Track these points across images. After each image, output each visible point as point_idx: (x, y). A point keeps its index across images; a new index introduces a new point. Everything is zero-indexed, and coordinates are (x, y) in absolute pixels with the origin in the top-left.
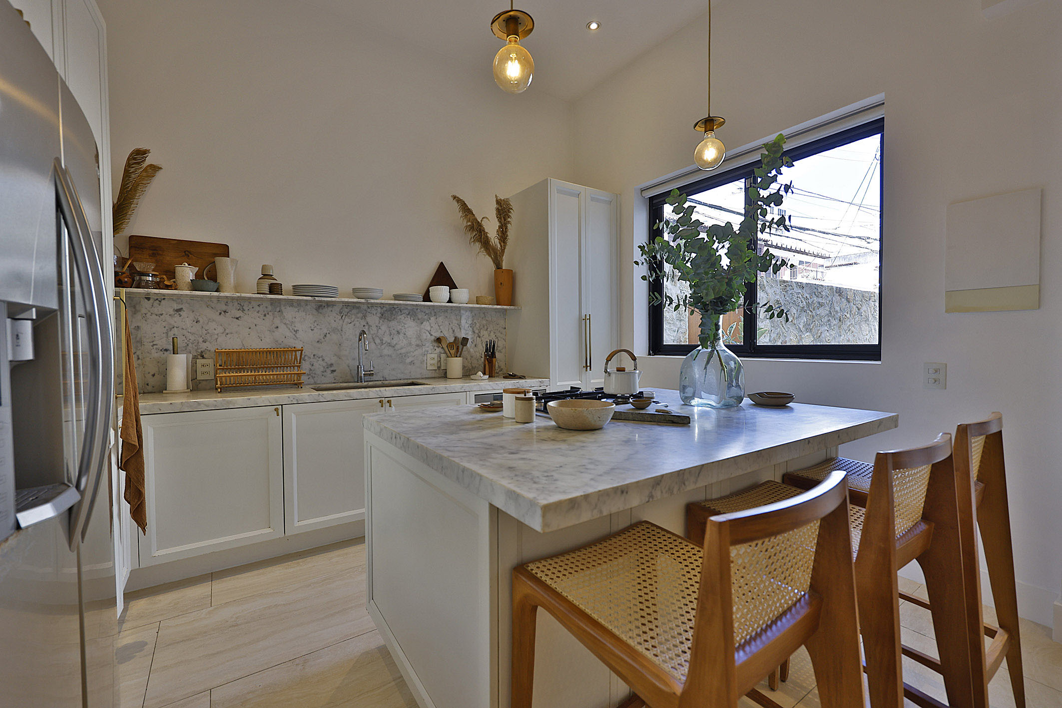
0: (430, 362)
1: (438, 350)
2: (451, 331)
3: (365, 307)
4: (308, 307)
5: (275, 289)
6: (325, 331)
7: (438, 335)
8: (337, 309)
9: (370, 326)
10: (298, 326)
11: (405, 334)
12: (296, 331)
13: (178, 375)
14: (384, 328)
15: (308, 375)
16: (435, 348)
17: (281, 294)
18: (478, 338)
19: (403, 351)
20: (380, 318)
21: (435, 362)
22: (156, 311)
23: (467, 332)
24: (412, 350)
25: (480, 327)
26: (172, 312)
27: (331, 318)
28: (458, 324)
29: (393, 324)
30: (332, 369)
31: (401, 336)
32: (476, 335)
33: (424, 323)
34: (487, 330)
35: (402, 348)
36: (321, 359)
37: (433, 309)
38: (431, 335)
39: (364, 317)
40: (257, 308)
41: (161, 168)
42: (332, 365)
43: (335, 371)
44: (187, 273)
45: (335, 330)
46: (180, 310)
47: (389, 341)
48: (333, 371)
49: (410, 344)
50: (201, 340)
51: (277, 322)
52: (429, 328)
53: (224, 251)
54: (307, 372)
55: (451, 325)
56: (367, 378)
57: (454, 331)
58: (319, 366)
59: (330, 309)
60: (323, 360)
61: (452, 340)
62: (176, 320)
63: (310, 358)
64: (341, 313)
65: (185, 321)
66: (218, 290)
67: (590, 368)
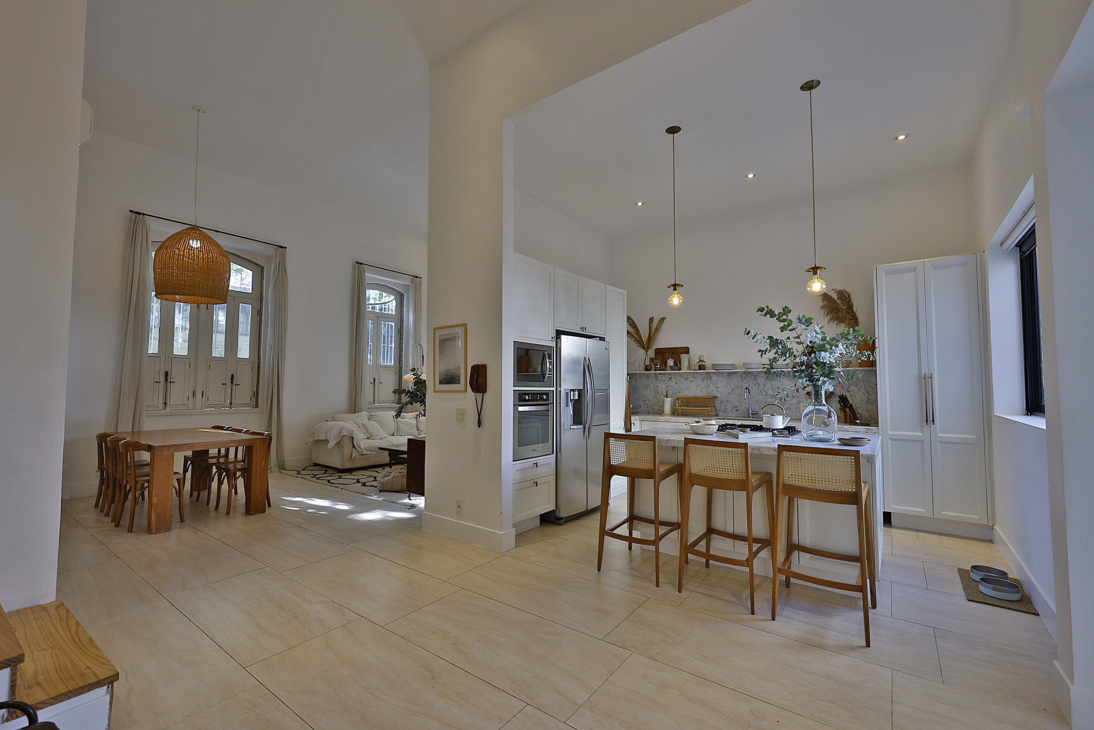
3: (756, 373)
4: (724, 375)
5: (701, 367)
6: (733, 387)
8: (739, 375)
9: (759, 384)
10: (719, 385)
12: (718, 388)
13: (667, 408)
14: (768, 385)
15: (724, 411)
17: (704, 370)
18: (847, 392)
20: (766, 379)
22: (664, 379)
24: (788, 400)
26: (668, 379)
27: (736, 380)
29: (774, 382)
34: (856, 386)
39: (756, 379)
40: (700, 376)
41: (665, 318)
42: (736, 406)
43: (738, 410)
44: (671, 362)
45: (738, 387)
46: (671, 378)
47: (772, 394)
48: (737, 410)
50: (678, 392)
51: (709, 382)
53: (686, 350)
54: (723, 410)
56: (754, 416)
58: (729, 407)
59: (735, 375)
60: (732, 404)
62: (670, 383)
63: (724, 402)
64: (741, 377)
65: (672, 383)
66: (680, 370)
67: (933, 422)
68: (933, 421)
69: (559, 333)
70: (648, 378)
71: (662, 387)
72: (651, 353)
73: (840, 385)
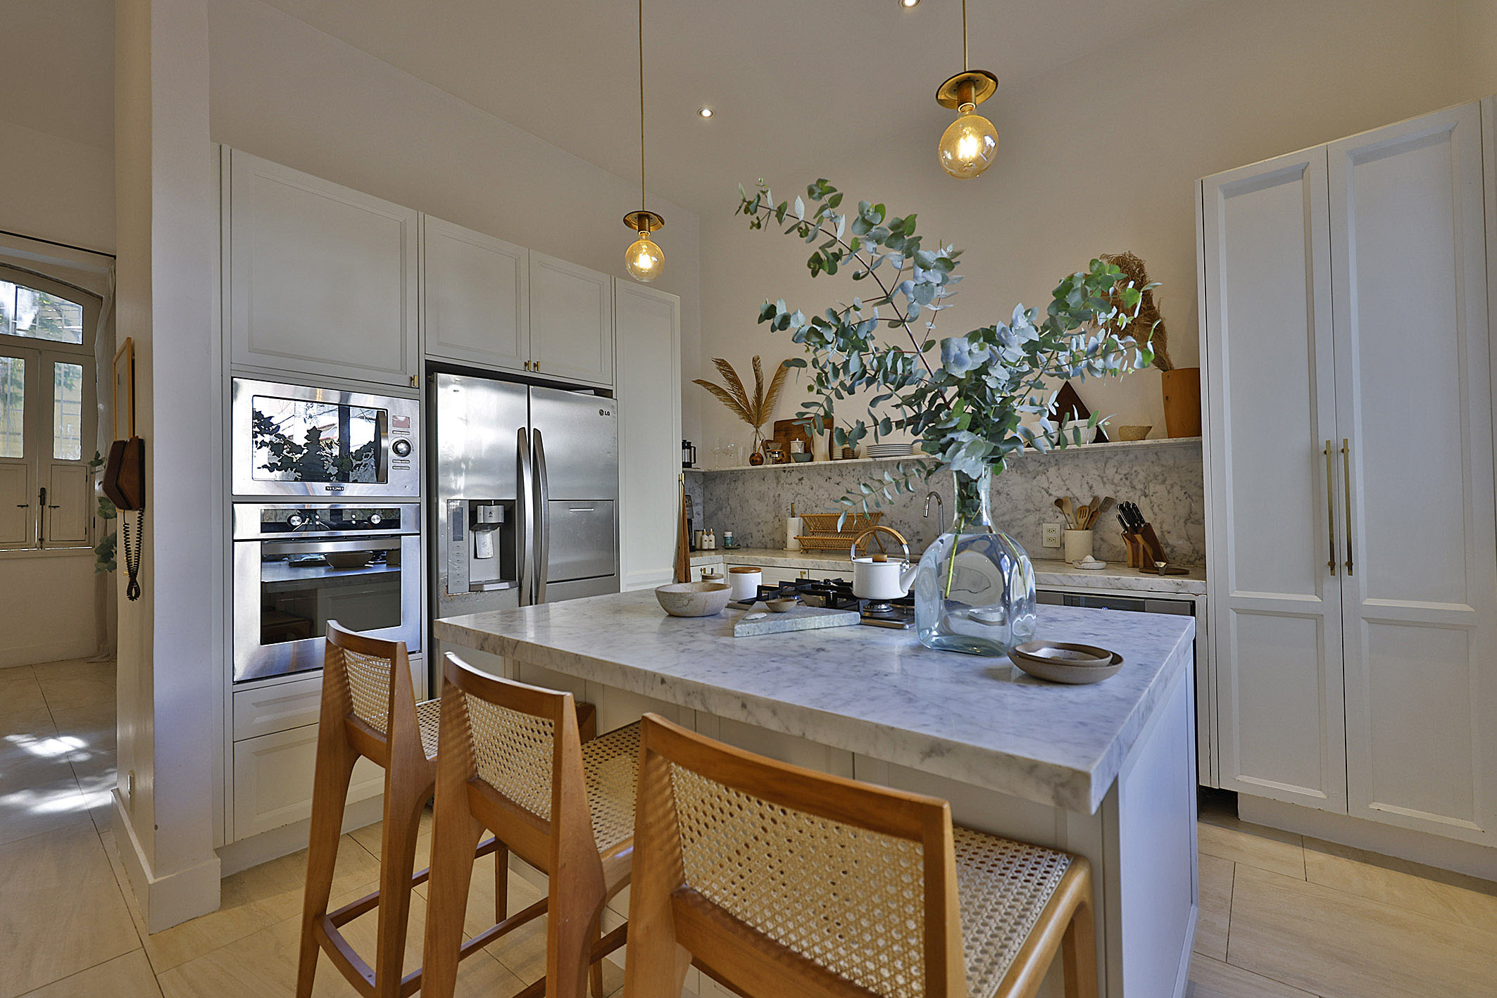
0: (1046, 535)
1: (1062, 518)
2: (1086, 487)
6: (912, 494)
7: (1060, 494)
11: (1008, 495)
13: (793, 538)
16: (1058, 514)
18: (1143, 498)
19: (1007, 518)
21: (1057, 535)
22: (789, 481)
23: (1118, 488)
24: (1018, 516)
25: (1146, 478)
26: (797, 482)
28: (1099, 476)
30: (918, 538)
31: (1003, 497)
32: (1139, 493)
33: (1038, 478)
34: (1164, 482)
35: (1004, 514)
36: (907, 525)
37: (1054, 456)
38: (1051, 495)
40: (852, 473)
42: (918, 533)
43: (921, 540)
44: (796, 447)
45: (921, 492)
46: (800, 478)
48: (920, 540)
49: (1016, 508)
50: (814, 505)
52: (1046, 485)
55: (1086, 478)
57: (1091, 488)
60: (910, 527)
61: (1088, 501)
62: (800, 488)
65: (804, 488)
66: (811, 460)
67: (1350, 569)
68: (1350, 564)
69: (433, 369)
70: (764, 480)
71: (787, 497)
72: (767, 431)
73: (1128, 483)
